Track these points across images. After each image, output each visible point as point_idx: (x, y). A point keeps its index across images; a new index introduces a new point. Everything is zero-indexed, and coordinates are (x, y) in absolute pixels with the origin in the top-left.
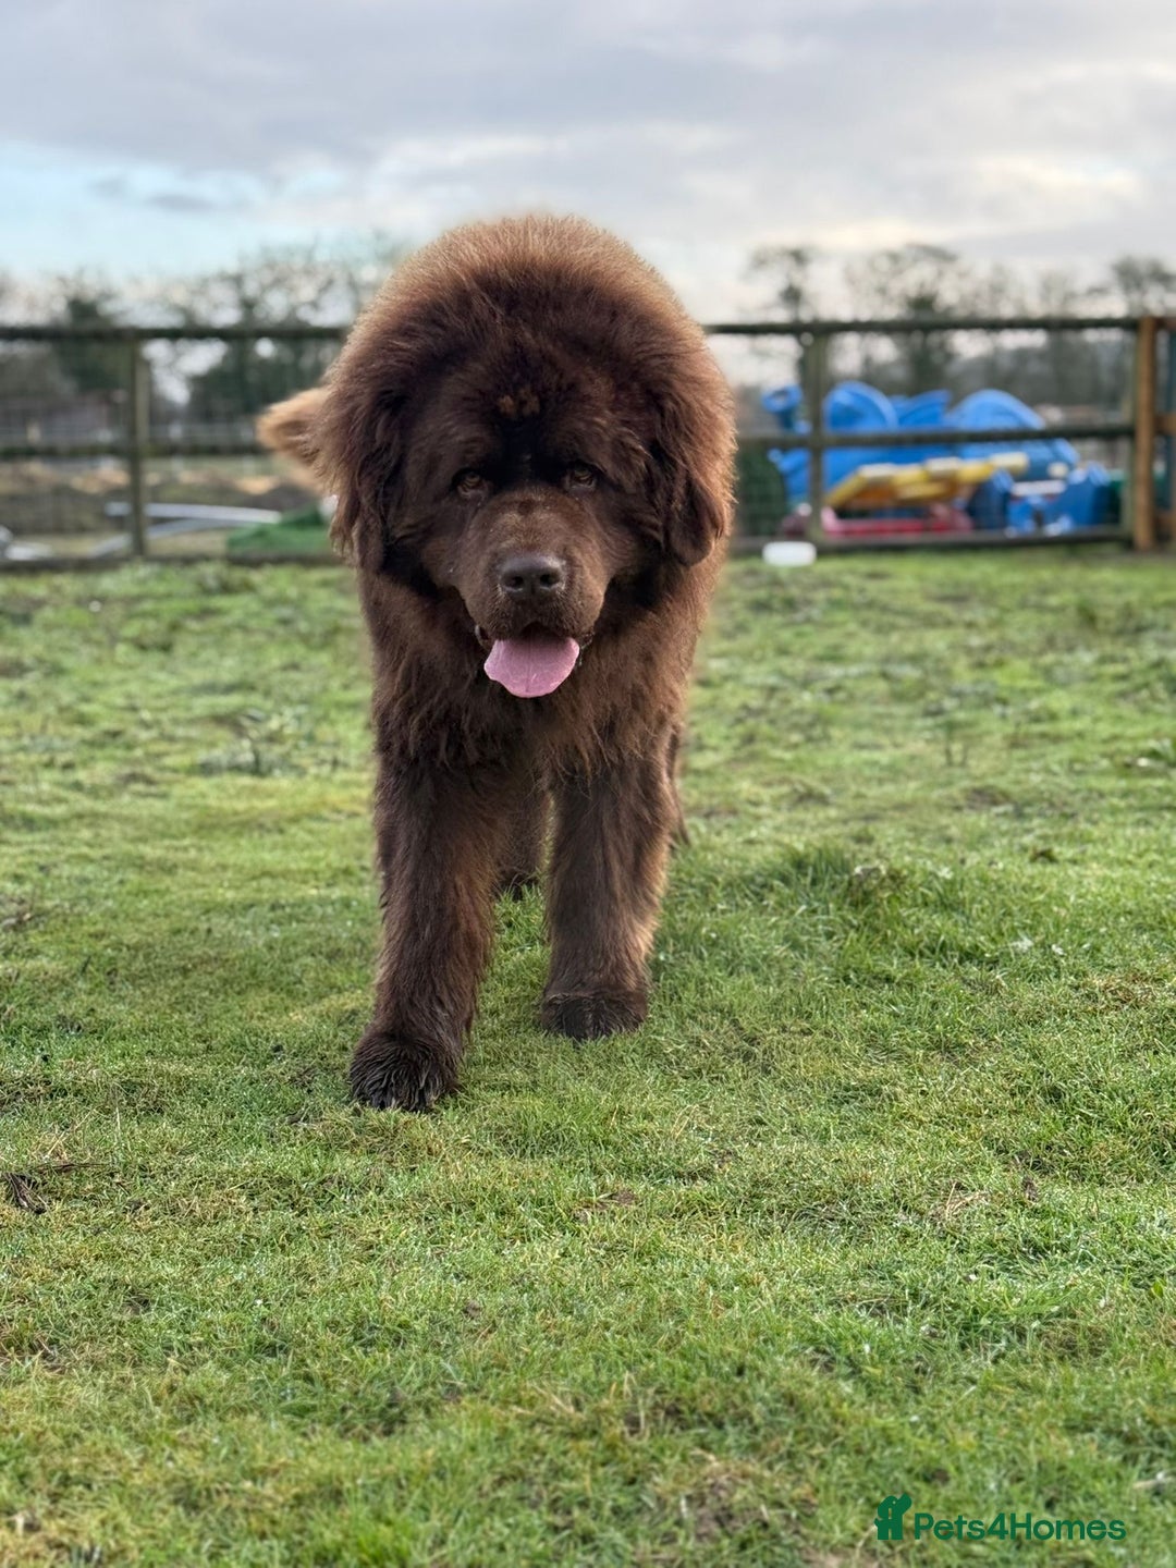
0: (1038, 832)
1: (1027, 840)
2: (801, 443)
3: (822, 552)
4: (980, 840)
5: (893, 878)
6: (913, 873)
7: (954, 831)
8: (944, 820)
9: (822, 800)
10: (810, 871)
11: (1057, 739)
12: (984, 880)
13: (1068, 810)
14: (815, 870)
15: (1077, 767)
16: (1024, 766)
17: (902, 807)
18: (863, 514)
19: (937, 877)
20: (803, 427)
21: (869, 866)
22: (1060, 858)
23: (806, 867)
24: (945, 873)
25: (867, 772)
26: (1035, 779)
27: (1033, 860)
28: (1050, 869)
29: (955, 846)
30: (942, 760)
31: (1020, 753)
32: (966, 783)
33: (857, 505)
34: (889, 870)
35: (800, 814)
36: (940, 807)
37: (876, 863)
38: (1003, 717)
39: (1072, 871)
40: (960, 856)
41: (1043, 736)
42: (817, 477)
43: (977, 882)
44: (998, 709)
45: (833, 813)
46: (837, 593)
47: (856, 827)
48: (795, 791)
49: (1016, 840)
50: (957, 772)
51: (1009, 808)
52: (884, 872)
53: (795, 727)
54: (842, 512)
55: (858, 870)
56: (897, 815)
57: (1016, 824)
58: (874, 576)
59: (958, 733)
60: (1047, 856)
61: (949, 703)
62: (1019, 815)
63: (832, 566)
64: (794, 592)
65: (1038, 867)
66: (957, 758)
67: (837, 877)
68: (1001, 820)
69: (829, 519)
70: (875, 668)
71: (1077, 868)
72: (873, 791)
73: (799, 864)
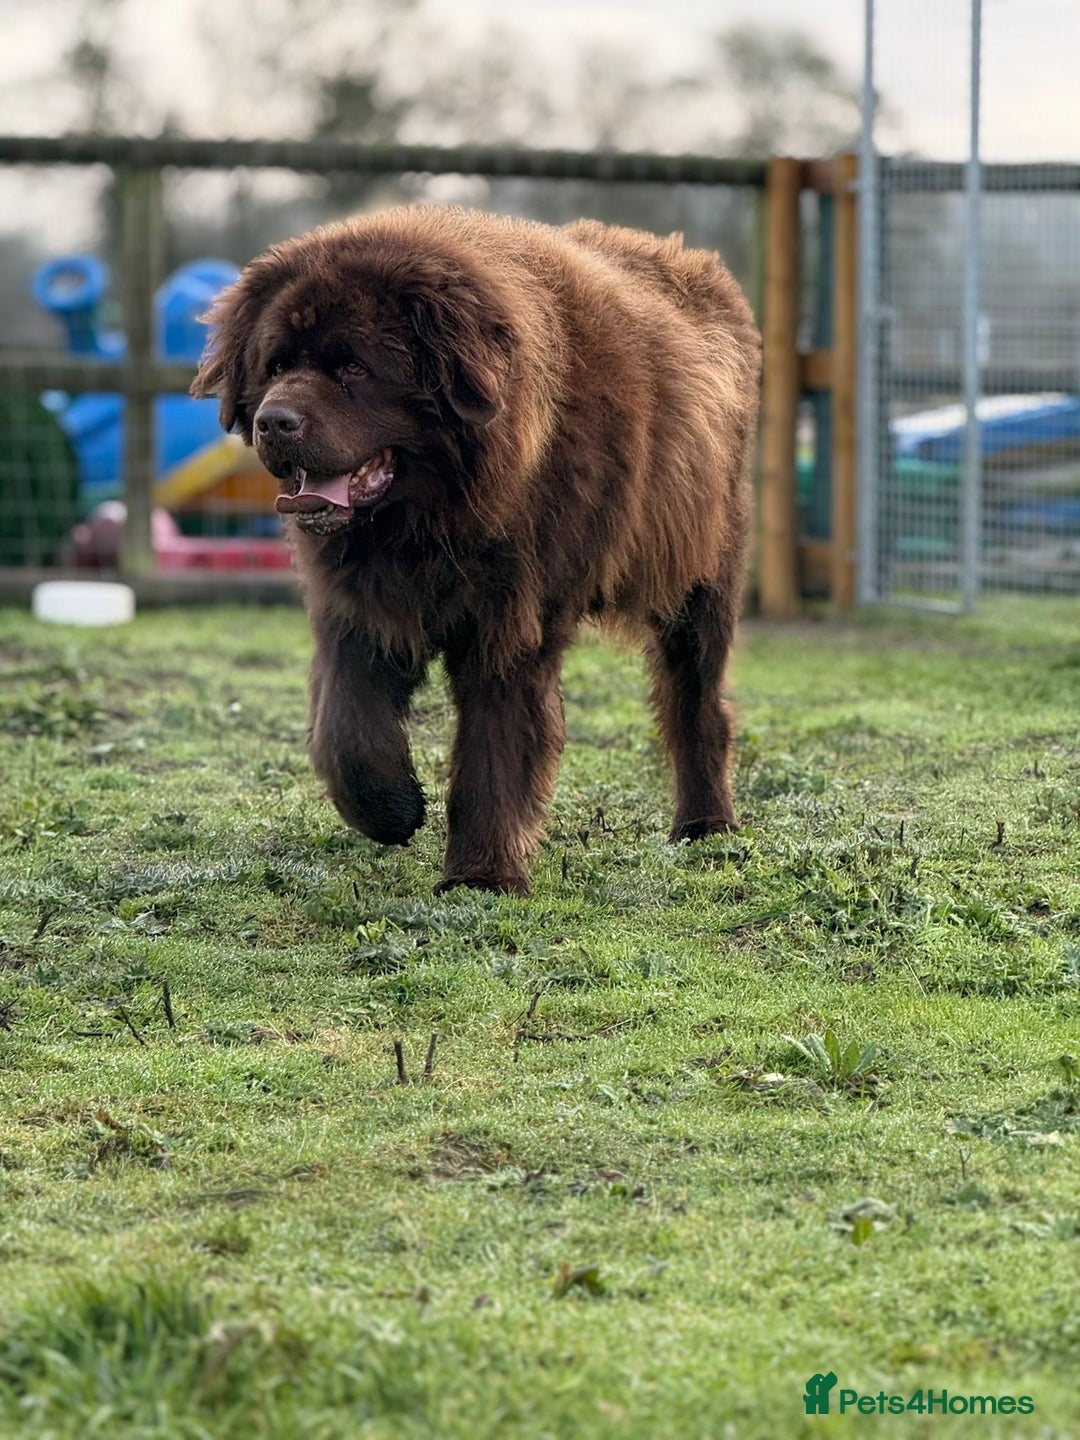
0: (571, 1229)
1: (550, 1246)
2: (107, 383)
3: (147, 604)
4: (462, 1246)
5: (286, 1348)
6: (326, 1332)
7: (409, 1230)
8: (391, 1204)
9: (150, 1156)
10: (121, 1330)
11: (608, 1024)
12: (466, 1346)
13: (627, 1182)
14: (131, 1325)
15: (647, 1086)
16: (546, 1081)
17: (302, 1173)
18: (232, 526)
19: (373, 1342)
20: (113, 344)
21: (237, 1322)
22: (612, 1287)
23: (113, 1321)
24: (389, 1332)
25: (238, 1092)
26: (570, 1112)
27: (560, 1293)
28: (596, 1311)
29: (409, 1259)
30: (387, 1066)
31: (536, 1053)
32: (432, 1123)
33: (219, 506)
34: (280, 1331)
35: (100, 1186)
36: (379, 1173)
37: (255, 1317)
38: (505, 974)
39: (638, 1316)
40: (420, 1282)
41: (581, 1013)
42: (143, 448)
43: (450, 1348)
44: (495, 958)
45: (168, 1182)
46: (180, 697)
47: (213, 1219)
48: (94, 1135)
49: (529, 1247)
50: (416, 1093)
51: (517, 1174)
52: (268, 1336)
53: (95, 989)
54: (189, 522)
55: (216, 1332)
56: (296, 1189)
57: (530, 1212)
58: (253, 660)
59: (418, 1007)
60: (588, 1284)
61: (401, 945)
62: (535, 1190)
63: (170, 634)
64: (95, 691)
65: (570, 1311)
66: (415, 1065)
67: (174, 1342)
68: (499, 1200)
69: (163, 529)
70: (257, 867)
71: (644, 1310)
72: (249, 1134)
73: (100, 1317)
